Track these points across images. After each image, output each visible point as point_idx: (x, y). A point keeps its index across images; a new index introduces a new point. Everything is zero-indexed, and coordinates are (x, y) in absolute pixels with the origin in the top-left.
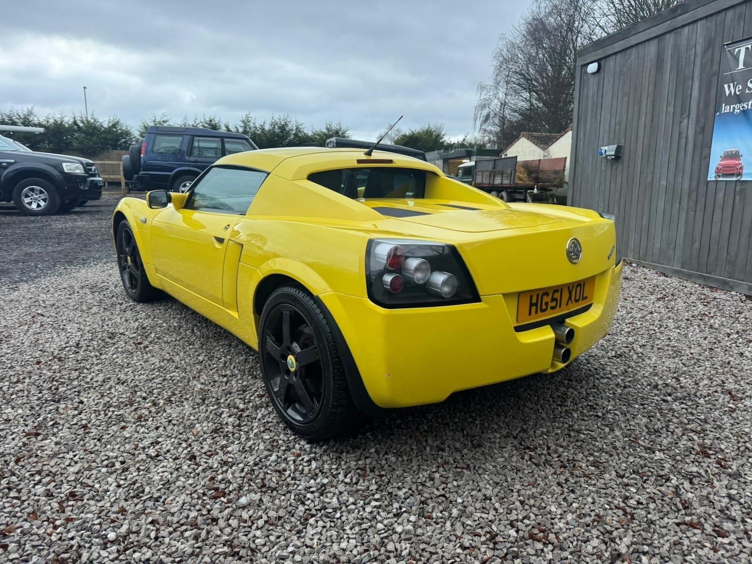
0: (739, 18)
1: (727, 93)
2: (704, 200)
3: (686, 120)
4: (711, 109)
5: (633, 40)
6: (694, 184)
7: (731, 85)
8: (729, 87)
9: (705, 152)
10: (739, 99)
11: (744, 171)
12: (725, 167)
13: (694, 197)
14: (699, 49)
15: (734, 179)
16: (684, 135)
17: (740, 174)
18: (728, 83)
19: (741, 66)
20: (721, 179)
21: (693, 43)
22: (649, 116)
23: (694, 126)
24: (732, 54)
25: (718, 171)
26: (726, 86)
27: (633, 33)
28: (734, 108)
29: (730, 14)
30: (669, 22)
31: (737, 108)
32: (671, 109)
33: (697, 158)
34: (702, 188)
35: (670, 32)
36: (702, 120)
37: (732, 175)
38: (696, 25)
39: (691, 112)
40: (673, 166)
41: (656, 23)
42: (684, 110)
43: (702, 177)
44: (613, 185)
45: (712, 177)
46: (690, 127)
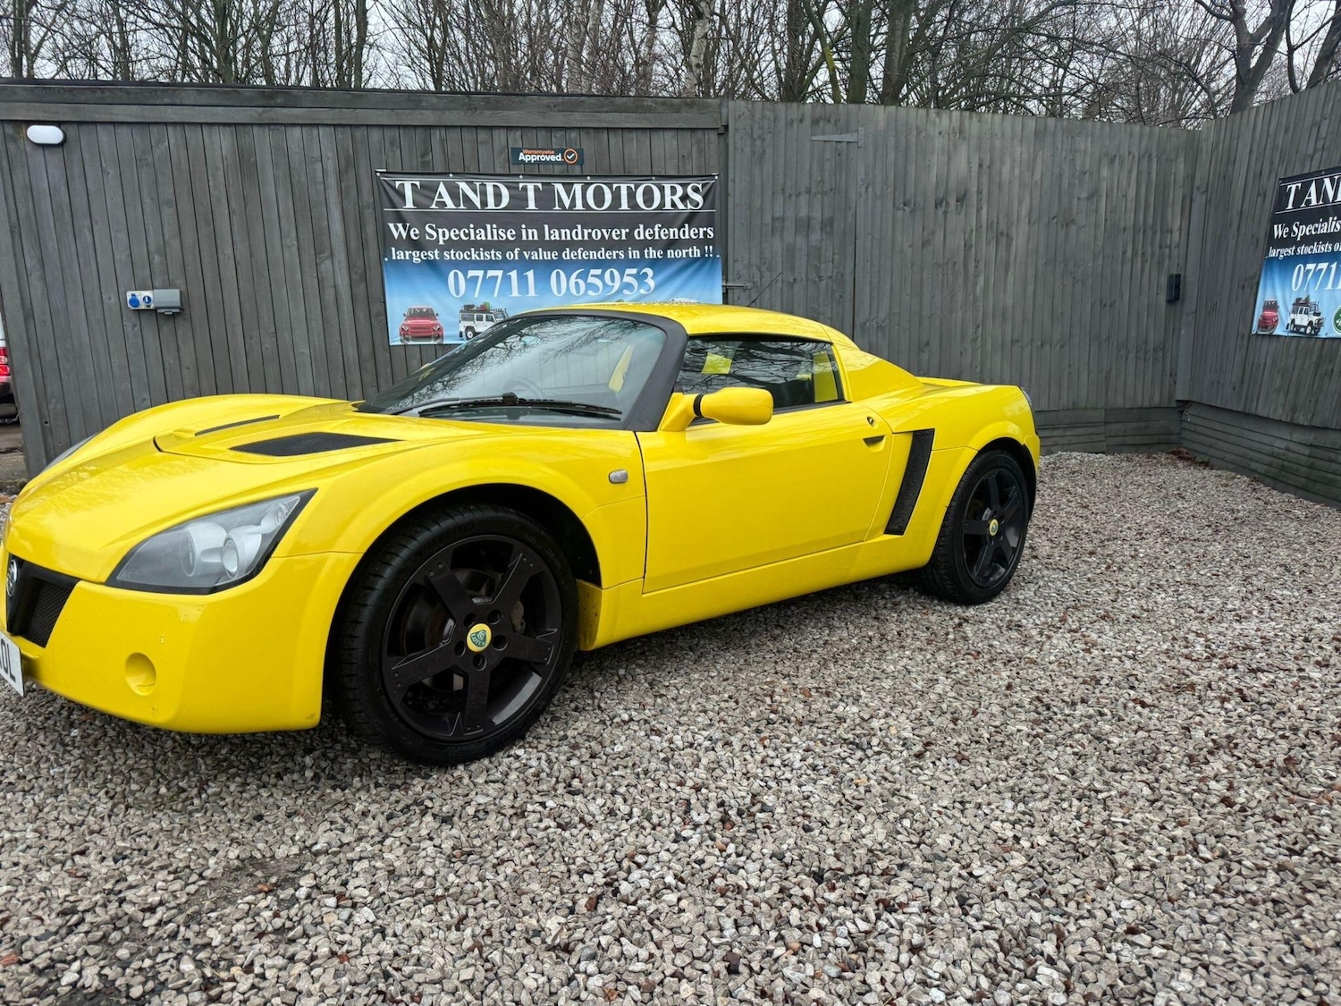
0: (392, 144)
1: (396, 235)
2: (389, 370)
3: (328, 263)
4: (373, 253)
5: (170, 114)
6: (366, 351)
7: (400, 225)
8: (397, 228)
9: (376, 308)
10: (417, 245)
11: (445, 333)
12: (414, 327)
13: (369, 365)
14: (331, 165)
15: (432, 342)
16: (329, 283)
17: (439, 337)
18: (395, 222)
19: (409, 204)
20: (411, 343)
21: (316, 153)
22: (242, 249)
23: (345, 271)
24: (393, 188)
25: (404, 333)
26: (391, 225)
27: (166, 101)
28: (411, 256)
29: (375, 135)
30: (260, 110)
31: (417, 257)
32: (291, 240)
33: (362, 314)
34: (382, 357)
35: (259, 125)
36: (360, 263)
37: (428, 338)
38: (315, 131)
39: (335, 252)
40: (317, 325)
41: (226, 103)
42: (320, 246)
43: (378, 341)
44: (170, 360)
45: (395, 340)
46: (337, 271)
